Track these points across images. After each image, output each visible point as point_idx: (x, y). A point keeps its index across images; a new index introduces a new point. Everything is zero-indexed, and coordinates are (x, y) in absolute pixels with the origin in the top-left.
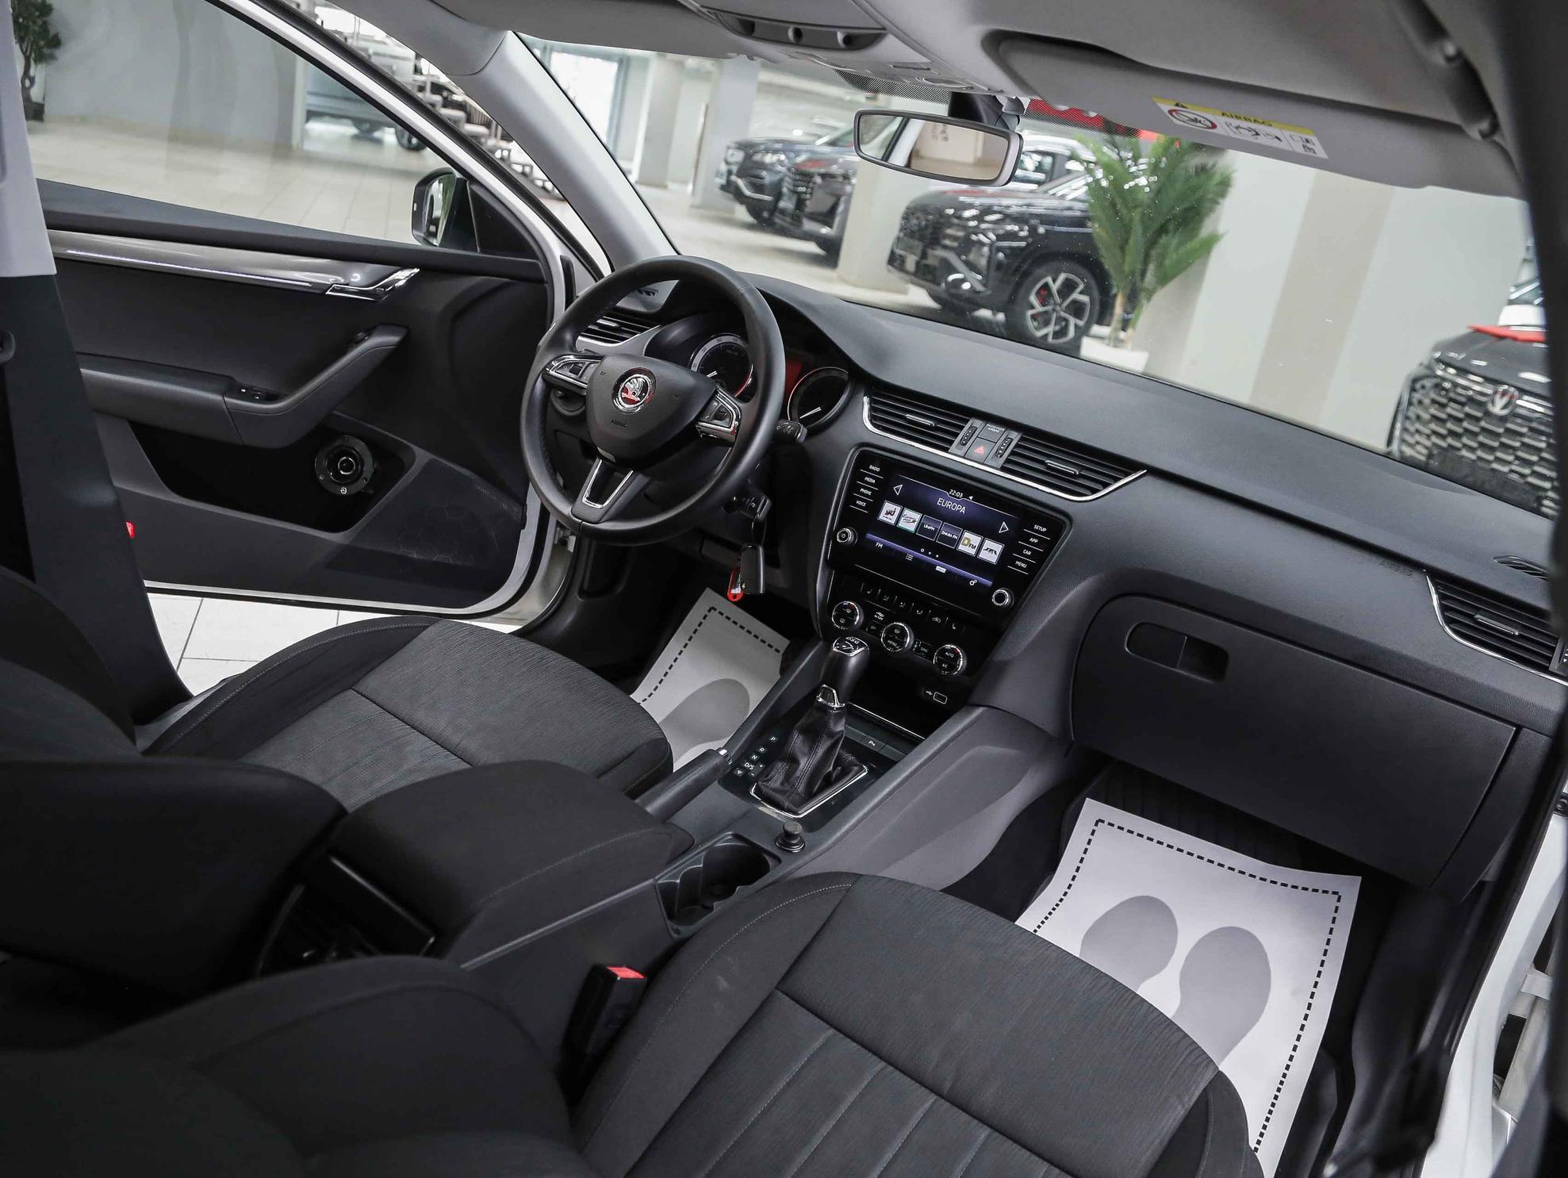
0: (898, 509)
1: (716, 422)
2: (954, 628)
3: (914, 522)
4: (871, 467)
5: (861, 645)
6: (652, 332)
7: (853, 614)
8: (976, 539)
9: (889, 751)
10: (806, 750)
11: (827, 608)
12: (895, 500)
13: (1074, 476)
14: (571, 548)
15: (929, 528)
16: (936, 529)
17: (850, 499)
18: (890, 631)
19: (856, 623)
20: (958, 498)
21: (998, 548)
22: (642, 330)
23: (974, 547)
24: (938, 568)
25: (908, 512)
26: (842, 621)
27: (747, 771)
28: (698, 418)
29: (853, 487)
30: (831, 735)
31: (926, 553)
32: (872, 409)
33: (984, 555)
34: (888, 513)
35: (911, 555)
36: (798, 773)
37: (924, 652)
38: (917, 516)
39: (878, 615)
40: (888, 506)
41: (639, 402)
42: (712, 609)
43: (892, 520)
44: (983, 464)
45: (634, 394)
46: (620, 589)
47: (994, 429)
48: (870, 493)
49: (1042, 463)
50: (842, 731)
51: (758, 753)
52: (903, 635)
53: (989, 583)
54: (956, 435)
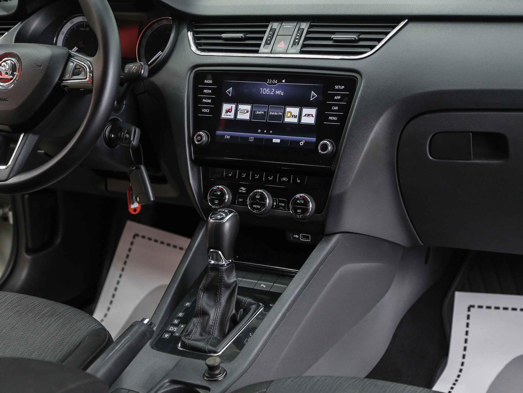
0: (234, 106)
1: (75, 77)
2: (299, 181)
3: (247, 112)
4: (206, 81)
5: (230, 212)
6: (16, 29)
7: (223, 194)
8: (295, 111)
9: (276, 287)
10: (212, 303)
11: (203, 196)
12: (229, 101)
13: (355, 41)
14: (11, 221)
15: (260, 113)
16: (265, 112)
17: (197, 109)
18: (253, 198)
19: (226, 200)
20: (275, 84)
21: (313, 111)
22: (7, 30)
23: (295, 117)
24: (274, 141)
25: (241, 107)
26: (216, 202)
27: (172, 333)
28: (62, 78)
29: (197, 101)
30: (228, 286)
31: (262, 133)
32: (195, 38)
33: (305, 120)
34: (227, 112)
35: (252, 136)
36: (211, 323)
37: (282, 206)
38: (248, 107)
39: (242, 190)
40: (226, 106)
41: (12, 79)
42: (136, 236)
43: (231, 116)
44: (286, 53)
45: (7, 73)
46: (58, 241)
47: (289, 26)
48: (210, 101)
49: (329, 39)
50: (235, 281)
51: (178, 318)
52: (263, 198)
53: (314, 139)
54: (261, 39)
